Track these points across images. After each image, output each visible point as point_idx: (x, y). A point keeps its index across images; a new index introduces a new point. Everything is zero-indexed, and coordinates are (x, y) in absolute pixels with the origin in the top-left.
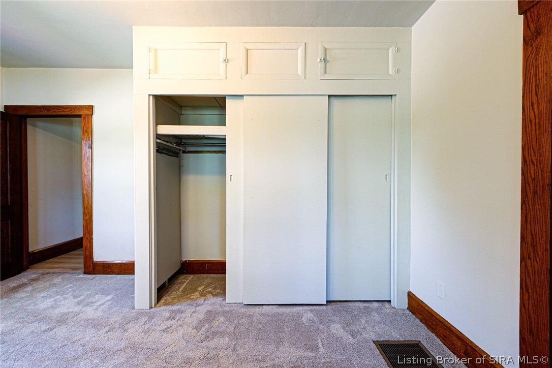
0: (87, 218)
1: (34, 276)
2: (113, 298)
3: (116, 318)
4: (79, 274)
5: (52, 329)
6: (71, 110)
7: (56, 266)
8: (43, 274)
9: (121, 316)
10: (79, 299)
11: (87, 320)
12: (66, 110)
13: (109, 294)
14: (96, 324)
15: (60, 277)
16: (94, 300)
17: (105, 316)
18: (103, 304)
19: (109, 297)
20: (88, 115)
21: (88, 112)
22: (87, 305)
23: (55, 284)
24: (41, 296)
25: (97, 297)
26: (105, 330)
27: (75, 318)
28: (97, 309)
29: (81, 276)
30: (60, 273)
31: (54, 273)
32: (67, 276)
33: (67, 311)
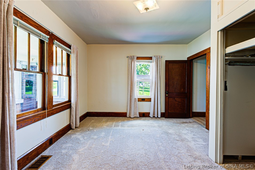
0: (207, 102)
1: (191, 121)
2: (206, 144)
3: (197, 154)
4: (204, 127)
5: (178, 141)
6: (203, 52)
7: (200, 120)
8: (194, 122)
9: (200, 154)
10: (194, 137)
11: (188, 146)
12: (202, 53)
13: (205, 142)
14: (189, 149)
15: (197, 125)
16: (198, 140)
17: (195, 149)
18: (199, 144)
19: (204, 143)
20: (209, 52)
21: (209, 51)
22: (194, 141)
23: (193, 127)
24: (187, 128)
25: (200, 140)
26: (189, 154)
27: (186, 142)
28: (195, 144)
29: (204, 129)
30: (199, 124)
31: (197, 123)
32: (200, 126)
33: (187, 138)
